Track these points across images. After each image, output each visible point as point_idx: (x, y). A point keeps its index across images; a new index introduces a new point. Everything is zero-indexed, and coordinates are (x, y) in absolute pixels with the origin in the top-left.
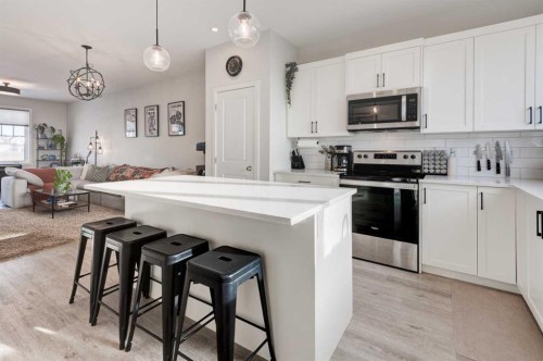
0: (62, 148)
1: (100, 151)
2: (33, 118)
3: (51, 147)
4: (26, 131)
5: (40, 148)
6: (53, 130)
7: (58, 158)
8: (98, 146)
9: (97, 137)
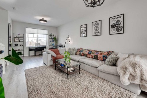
0: (56, 41)
1: (70, 42)
2: (48, 32)
3: (53, 41)
4: (47, 36)
5: (50, 41)
6: (54, 36)
7: (55, 45)
8: (69, 40)
9: (68, 38)
